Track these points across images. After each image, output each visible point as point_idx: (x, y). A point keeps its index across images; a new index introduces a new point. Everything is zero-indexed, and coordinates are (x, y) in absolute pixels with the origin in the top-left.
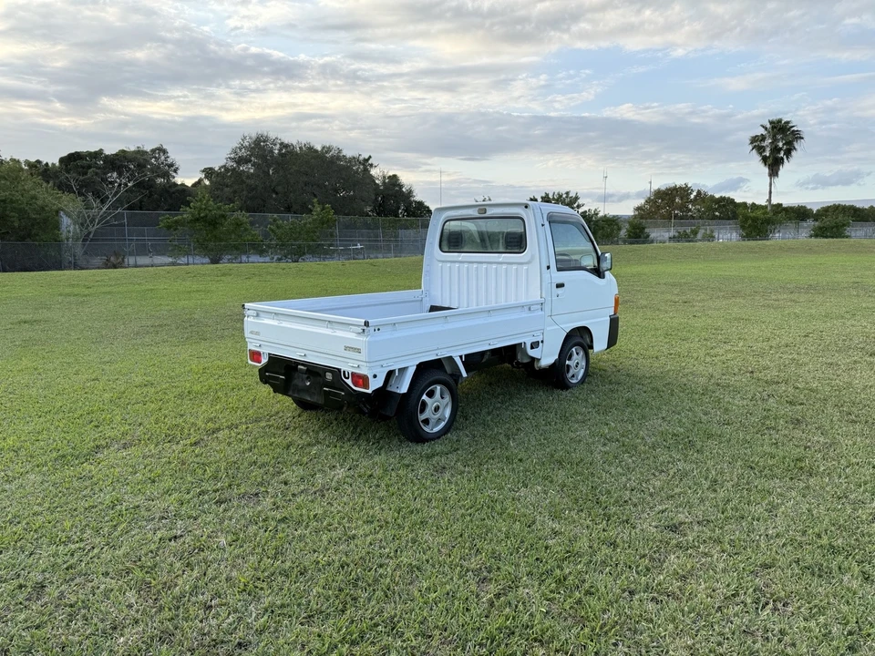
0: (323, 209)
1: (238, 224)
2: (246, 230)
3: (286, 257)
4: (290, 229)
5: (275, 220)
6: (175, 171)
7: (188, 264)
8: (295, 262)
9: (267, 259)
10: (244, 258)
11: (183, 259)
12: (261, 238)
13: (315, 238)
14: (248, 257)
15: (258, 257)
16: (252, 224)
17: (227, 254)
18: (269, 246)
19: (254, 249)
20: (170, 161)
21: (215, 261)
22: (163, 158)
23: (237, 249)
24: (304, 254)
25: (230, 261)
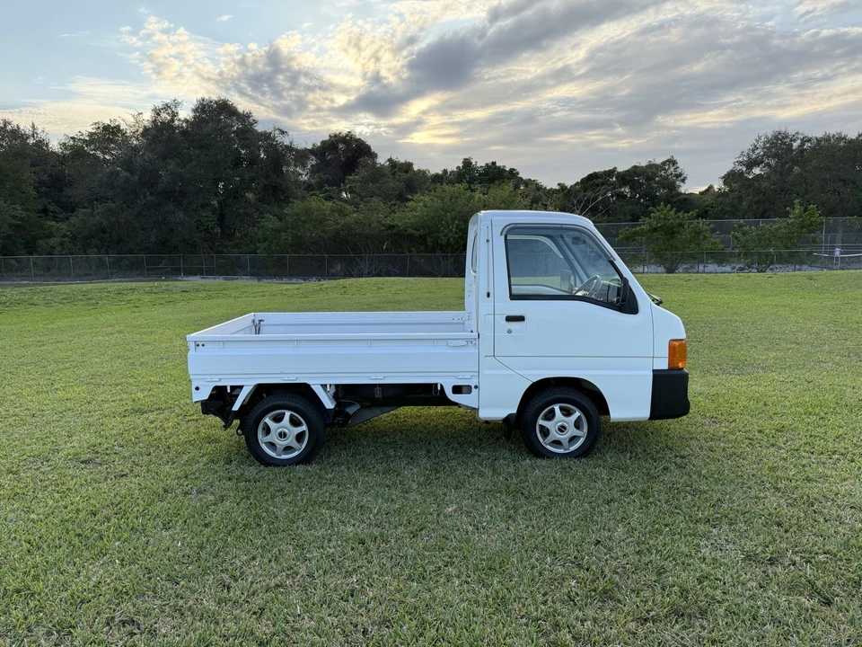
0: (805, 210)
1: (698, 233)
2: (705, 238)
3: (749, 267)
4: (757, 235)
5: (741, 226)
6: (683, 181)
7: (643, 273)
8: (762, 272)
9: (728, 268)
10: (701, 267)
11: (638, 268)
12: (721, 246)
13: (789, 245)
14: (705, 267)
15: (716, 266)
16: (713, 231)
17: (682, 263)
18: (731, 255)
19: (713, 258)
20: (679, 171)
21: (670, 271)
22: (672, 169)
23: (693, 257)
24: (772, 263)
25: (686, 271)
